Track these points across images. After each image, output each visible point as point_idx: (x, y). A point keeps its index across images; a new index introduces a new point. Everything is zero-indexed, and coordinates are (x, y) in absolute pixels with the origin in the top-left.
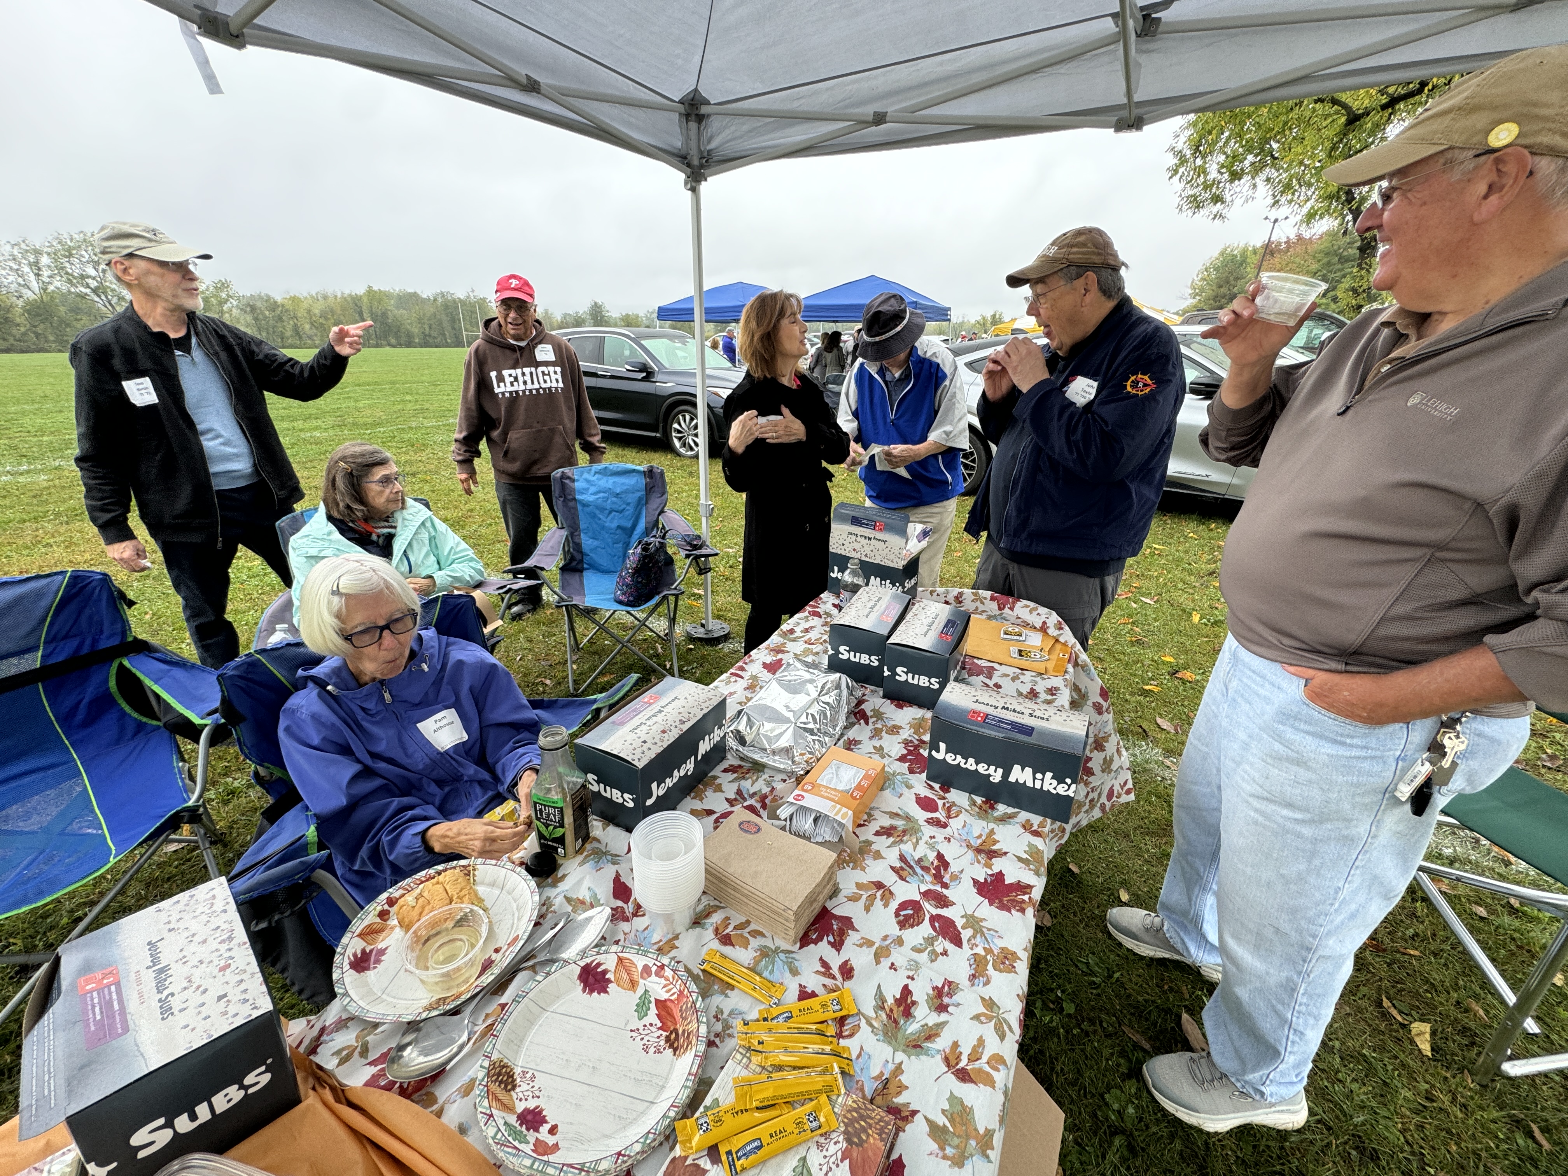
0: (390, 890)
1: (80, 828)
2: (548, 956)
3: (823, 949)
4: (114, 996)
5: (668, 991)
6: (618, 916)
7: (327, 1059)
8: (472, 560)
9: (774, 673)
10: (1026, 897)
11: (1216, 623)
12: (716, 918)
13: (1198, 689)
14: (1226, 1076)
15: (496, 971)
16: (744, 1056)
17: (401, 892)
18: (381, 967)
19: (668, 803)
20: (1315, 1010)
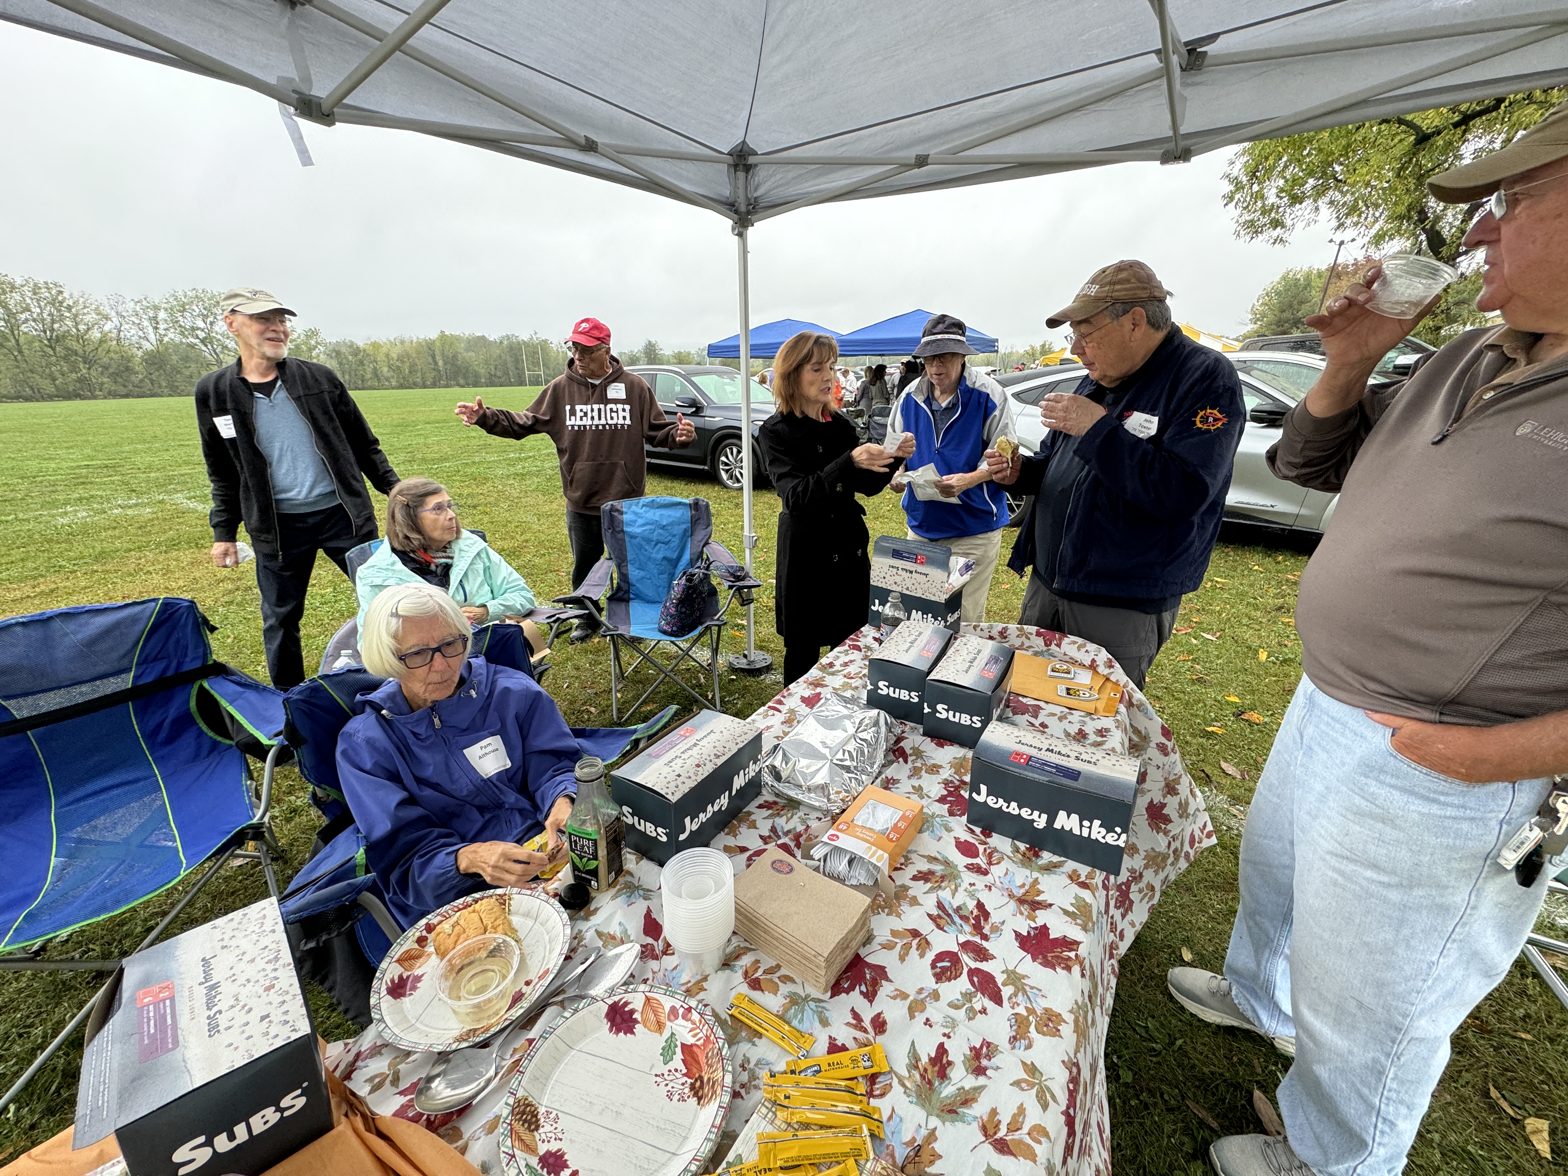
0: (429, 916)
1: (158, 840)
2: (577, 993)
3: (855, 999)
4: (168, 1011)
5: (695, 1036)
6: (647, 953)
7: (360, 1086)
8: (523, 589)
9: (812, 708)
10: (1072, 954)
11: (1285, 661)
12: (746, 961)
13: (1267, 733)
14: (1306, 1165)
15: (525, 1004)
16: (770, 1110)
17: (439, 918)
18: (416, 994)
19: (701, 839)
20: (1406, 1098)
